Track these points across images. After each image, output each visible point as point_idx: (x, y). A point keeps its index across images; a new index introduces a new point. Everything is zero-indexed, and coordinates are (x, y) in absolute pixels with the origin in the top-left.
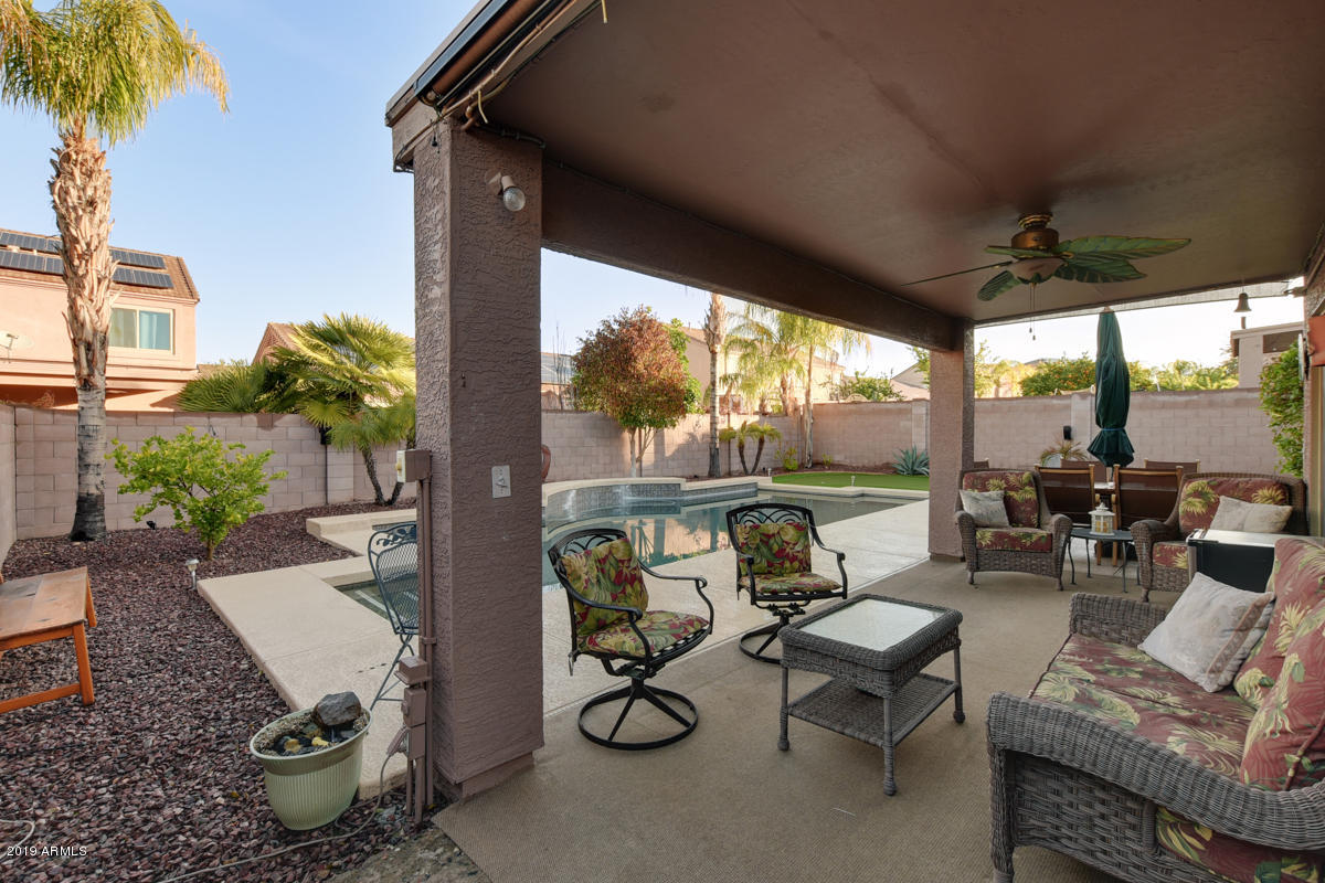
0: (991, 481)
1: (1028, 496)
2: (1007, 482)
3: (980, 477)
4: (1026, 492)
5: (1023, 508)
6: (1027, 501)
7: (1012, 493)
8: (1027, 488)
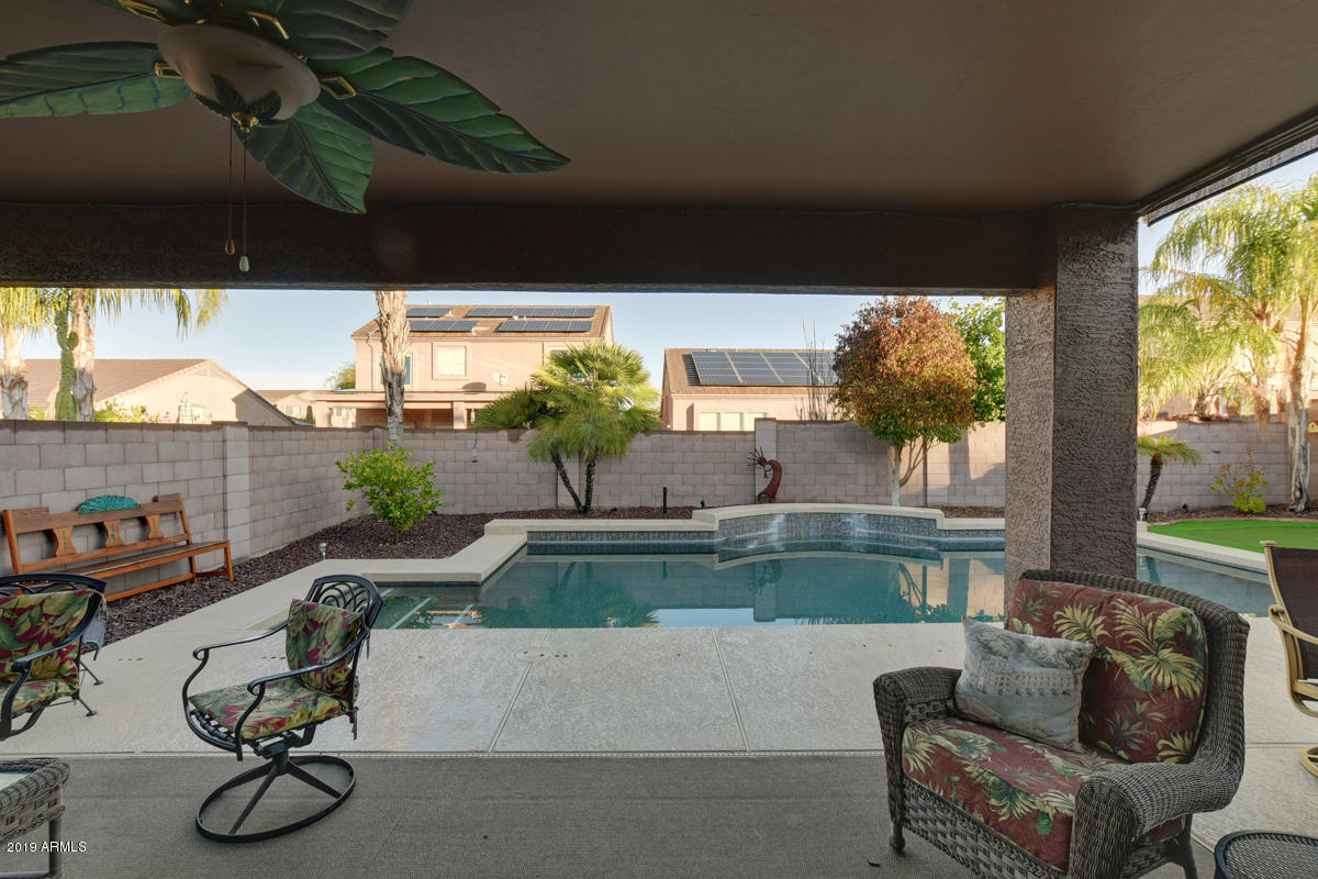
0: (1068, 612)
1: (1166, 679)
2: (1111, 622)
3: (1044, 595)
4: (1161, 663)
5: (1140, 708)
6: (1158, 691)
7: (1120, 657)
8: (1166, 653)
